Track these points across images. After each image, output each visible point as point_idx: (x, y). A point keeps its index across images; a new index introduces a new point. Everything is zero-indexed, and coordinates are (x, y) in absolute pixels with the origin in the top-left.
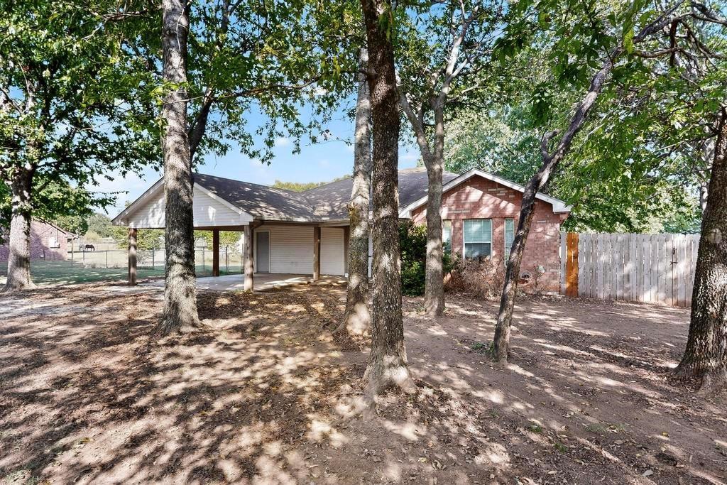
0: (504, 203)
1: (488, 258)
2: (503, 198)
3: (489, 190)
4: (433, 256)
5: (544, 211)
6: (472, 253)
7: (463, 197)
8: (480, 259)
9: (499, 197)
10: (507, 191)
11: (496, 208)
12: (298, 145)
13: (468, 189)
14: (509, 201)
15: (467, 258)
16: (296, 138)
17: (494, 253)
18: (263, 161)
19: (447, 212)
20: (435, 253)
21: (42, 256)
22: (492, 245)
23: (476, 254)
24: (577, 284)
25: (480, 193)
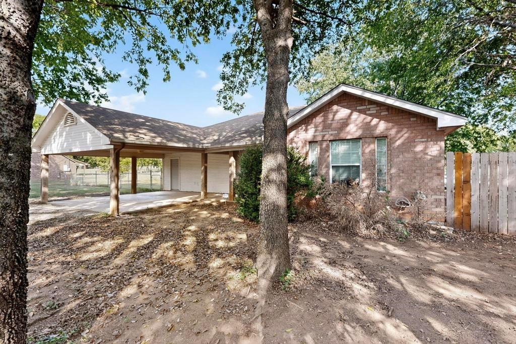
0: (375, 121)
1: (357, 181)
2: (373, 116)
3: (358, 108)
4: (269, 182)
5: (424, 128)
6: (340, 176)
7: (331, 116)
8: (348, 182)
9: (370, 115)
10: (378, 108)
11: (367, 127)
12: (168, 73)
13: (335, 107)
14: (381, 118)
15: (334, 181)
16: (164, 65)
17: (363, 175)
18: (138, 89)
19: (313, 134)
20: (274, 176)
21: (59, 177)
22: (361, 167)
23: (344, 176)
24: (469, 215)
25: (348, 111)
